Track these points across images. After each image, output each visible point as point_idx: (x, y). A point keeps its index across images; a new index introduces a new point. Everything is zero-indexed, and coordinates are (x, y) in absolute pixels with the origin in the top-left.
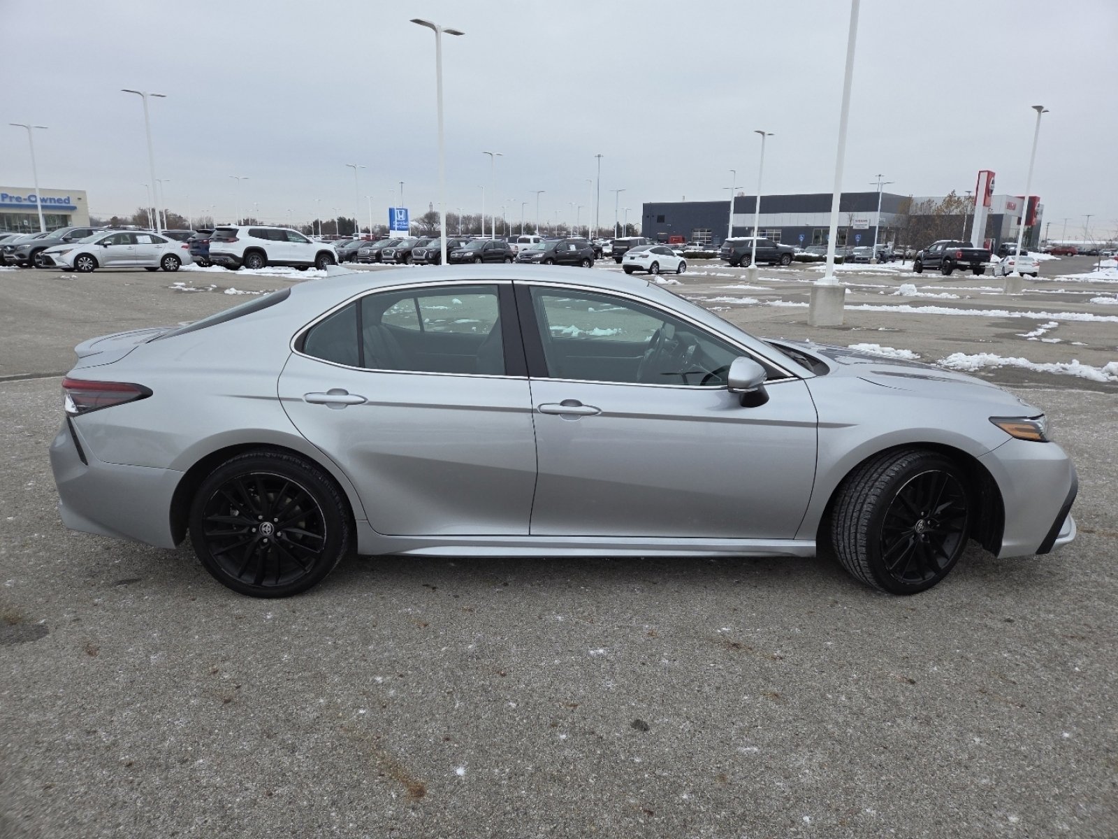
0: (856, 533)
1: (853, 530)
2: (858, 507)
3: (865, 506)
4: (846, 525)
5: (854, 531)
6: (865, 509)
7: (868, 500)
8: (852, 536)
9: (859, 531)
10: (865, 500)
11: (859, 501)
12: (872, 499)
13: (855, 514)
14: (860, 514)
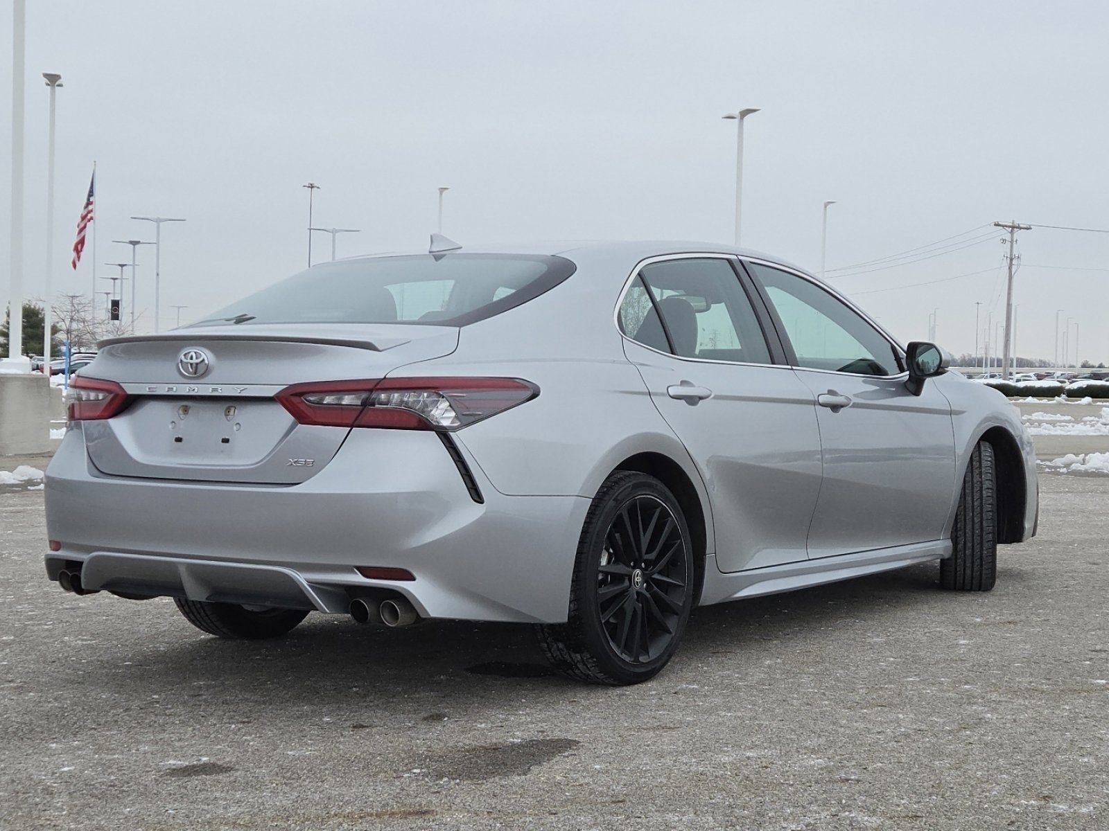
0: (981, 522)
1: (977, 520)
2: (977, 496)
3: (984, 492)
4: (968, 518)
5: (979, 520)
6: (985, 496)
7: (985, 486)
8: (977, 526)
9: (985, 517)
10: (981, 488)
11: (975, 489)
12: (987, 484)
13: (976, 503)
14: (982, 503)
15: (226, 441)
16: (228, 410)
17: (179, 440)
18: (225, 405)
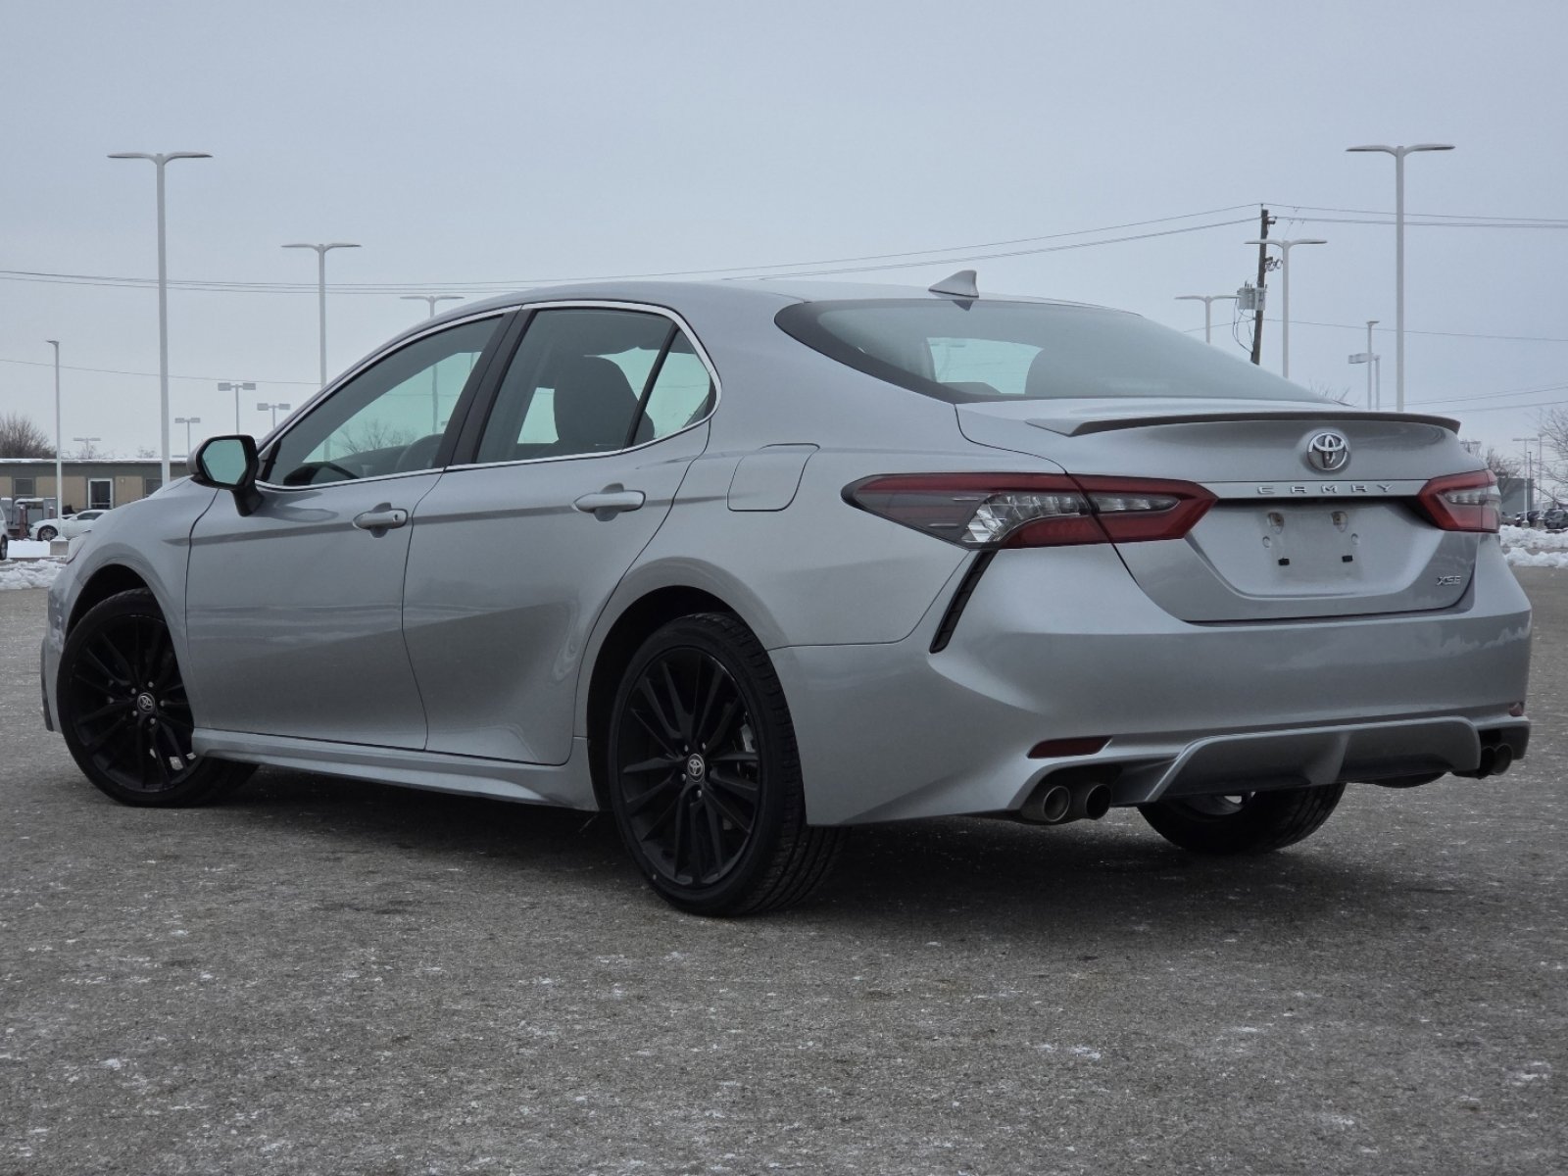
15: (1347, 559)
16: (1336, 518)
17: (1284, 562)
18: (1331, 510)
